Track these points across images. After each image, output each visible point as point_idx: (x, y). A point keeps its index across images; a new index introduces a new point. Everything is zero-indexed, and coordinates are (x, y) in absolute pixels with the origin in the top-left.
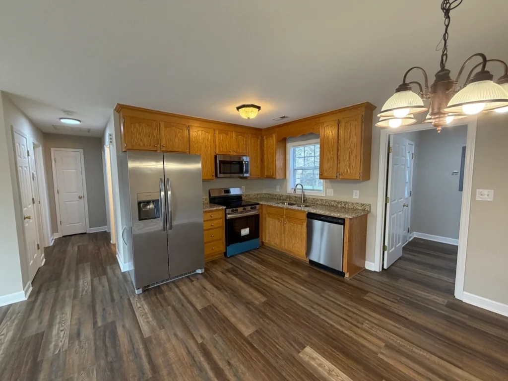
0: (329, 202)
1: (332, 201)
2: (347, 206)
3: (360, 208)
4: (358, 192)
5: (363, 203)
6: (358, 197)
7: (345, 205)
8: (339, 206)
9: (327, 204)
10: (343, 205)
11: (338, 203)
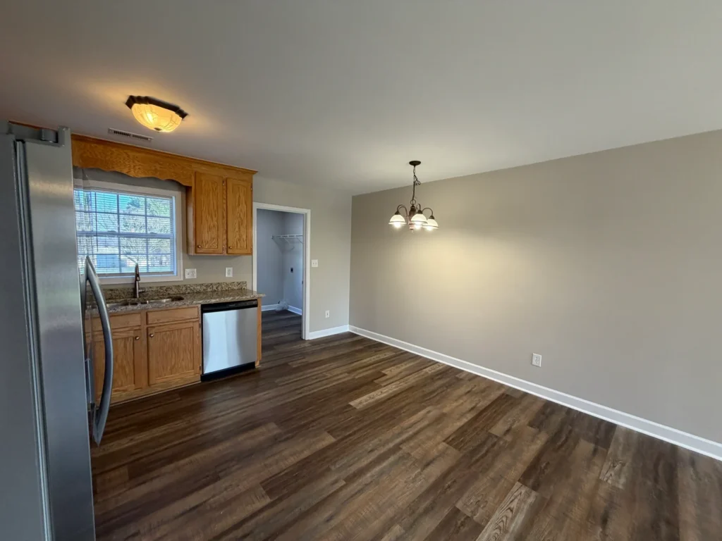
0: (192, 288)
1: (197, 285)
2: (219, 288)
3: (236, 288)
4: (231, 269)
5: (239, 281)
6: (231, 276)
7: (217, 288)
8: (209, 290)
9: (189, 291)
10: (215, 288)
11: (207, 286)
